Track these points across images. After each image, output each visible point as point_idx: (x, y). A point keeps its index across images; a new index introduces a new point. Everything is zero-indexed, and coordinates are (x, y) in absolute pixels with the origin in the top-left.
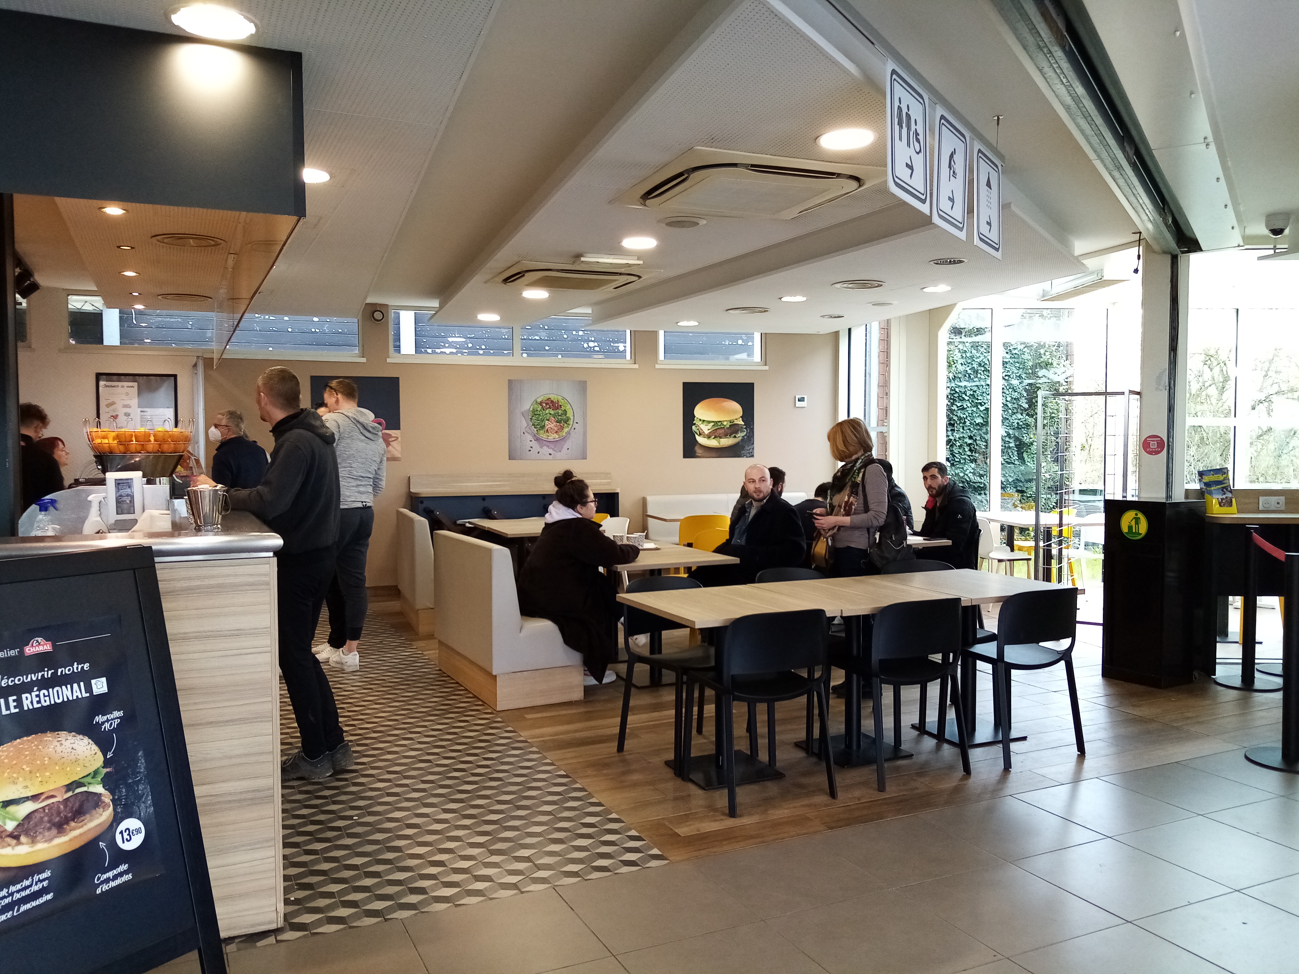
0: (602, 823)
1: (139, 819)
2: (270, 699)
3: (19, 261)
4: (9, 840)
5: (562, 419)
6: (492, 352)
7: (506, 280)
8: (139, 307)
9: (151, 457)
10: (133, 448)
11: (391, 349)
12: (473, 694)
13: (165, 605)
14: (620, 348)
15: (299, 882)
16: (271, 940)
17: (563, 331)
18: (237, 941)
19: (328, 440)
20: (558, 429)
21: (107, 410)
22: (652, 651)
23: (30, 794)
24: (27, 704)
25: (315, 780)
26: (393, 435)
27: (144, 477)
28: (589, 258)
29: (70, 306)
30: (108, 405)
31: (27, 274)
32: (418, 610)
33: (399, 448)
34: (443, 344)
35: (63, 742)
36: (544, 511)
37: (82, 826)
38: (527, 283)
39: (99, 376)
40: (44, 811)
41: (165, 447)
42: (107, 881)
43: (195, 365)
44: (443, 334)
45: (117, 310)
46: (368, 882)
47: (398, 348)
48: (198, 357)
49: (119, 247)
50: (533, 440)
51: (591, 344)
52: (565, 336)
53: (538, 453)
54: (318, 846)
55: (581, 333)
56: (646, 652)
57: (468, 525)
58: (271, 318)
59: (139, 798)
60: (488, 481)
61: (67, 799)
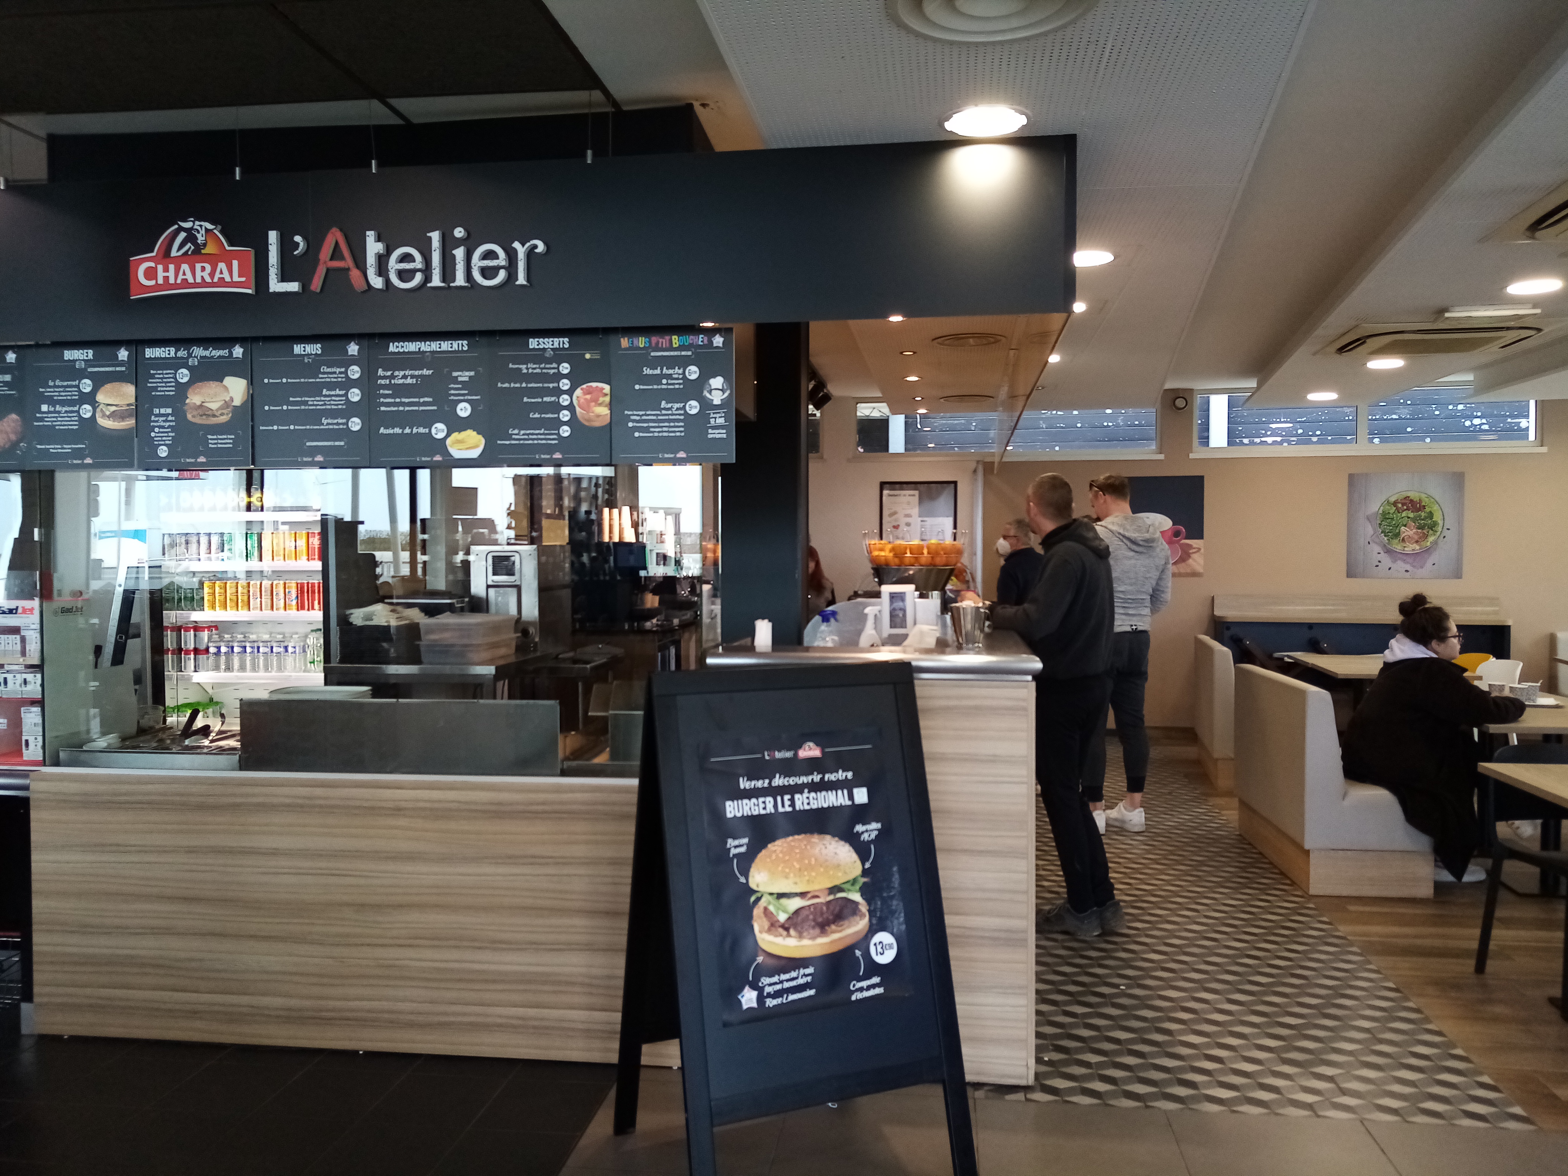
0: (1440, 1057)
1: (892, 934)
2: (1024, 834)
3: (813, 374)
4: (781, 930)
5: (1425, 525)
6: (1330, 438)
7: (1341, 350)
8: (922, 411)
9: (924, 571)
10: (907, 561)
11: (1196, 441)
12: (1279, 869)
13: (923, 723)
14: (1521, 425)
15: (1055, 1043)
16: (1020, 1096)
17: (1434, 406)
18: (986, 1088)
19: (1103, 554)
20: (1420, 538)
21: (889, 519)
22: (1545, 845)
23: (798, 890)
24: (799, 806)
25: (1082, 938)
26: (1195, 546)
27: (916, 590)
28: (1457, 313)
29: (859, 414)
30: (891, 515)
31: (821, 385)
32: (1217, 760)
33: (1202, 562)
34: (1264, 432)
35: (828, 846)
36: (1381, 647)
37: (841, 931)
38: (1370, 350)
39: (883, 485)
40: (810, 908)
41: (938, 560)
42: (861, 989)
43: (975, 471)
44: (1264, 419)
45: (903, 416)
46: (1131, 1061)
47: (1205, 440)
48: (978, 462)
49: (902, 353)
50: (1382, 552)
51: (1477, 421)
52: (1437, 413)
53: (1390, 569)
54: (1079, 1010)
55: (1460, 407)
56: (1535, 847)
57: (1286, 659)
58: (1059, 413)
59: (893, 913)
60: (1315, 605)
61: (829, 902)
